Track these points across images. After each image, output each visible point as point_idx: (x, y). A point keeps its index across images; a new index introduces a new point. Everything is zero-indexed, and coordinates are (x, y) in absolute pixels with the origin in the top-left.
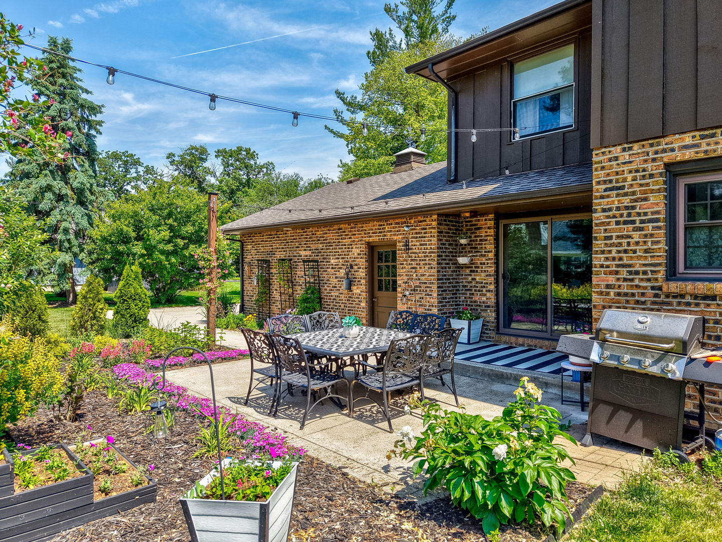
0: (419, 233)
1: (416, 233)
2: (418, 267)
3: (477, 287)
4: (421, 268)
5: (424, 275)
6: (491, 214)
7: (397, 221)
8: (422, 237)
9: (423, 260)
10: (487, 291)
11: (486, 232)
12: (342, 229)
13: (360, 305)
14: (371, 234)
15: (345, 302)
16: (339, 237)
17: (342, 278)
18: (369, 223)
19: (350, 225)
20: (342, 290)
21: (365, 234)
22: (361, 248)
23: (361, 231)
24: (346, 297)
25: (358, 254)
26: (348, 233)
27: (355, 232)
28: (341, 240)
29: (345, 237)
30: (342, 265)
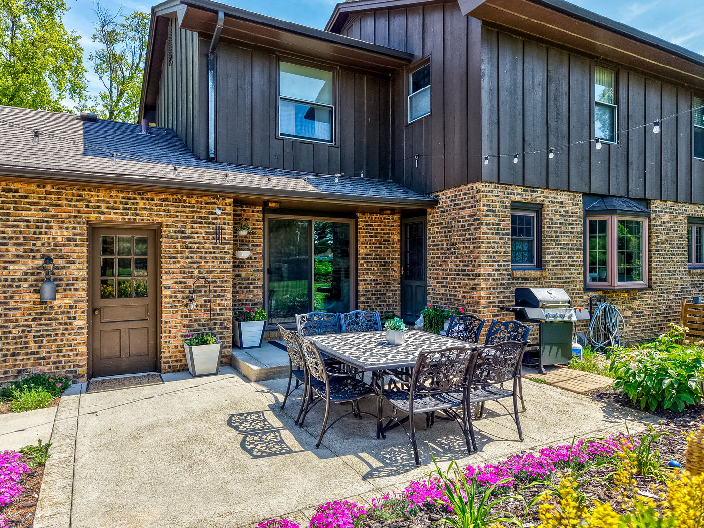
0: (205, 218)
1: (200, 217)
2: (203, 261)
3: (243, 284)
4: (207, 263)
5: (211, 272)
6: (260, 206)
7: (163, 196)
8: (210, 223)
9: (211, 253)
10: (254, 287)
11: (254, 224)
12: (16, 191)
13: (71, 324)
14: (103, 209)
15: (26, 323)
16: (7, 205)
17: (16, 280)
18: (99, 190)
19: (44, 187)
20: (16, 302)
21: (87, 207)
22: (74, 228)
23: (77, 201)
24: (30, 314)
25: (69, 239)
26: (39, 201)
27: (60, 202)
28: (14, 211)
29: (28, 206)
30: (17, 256)
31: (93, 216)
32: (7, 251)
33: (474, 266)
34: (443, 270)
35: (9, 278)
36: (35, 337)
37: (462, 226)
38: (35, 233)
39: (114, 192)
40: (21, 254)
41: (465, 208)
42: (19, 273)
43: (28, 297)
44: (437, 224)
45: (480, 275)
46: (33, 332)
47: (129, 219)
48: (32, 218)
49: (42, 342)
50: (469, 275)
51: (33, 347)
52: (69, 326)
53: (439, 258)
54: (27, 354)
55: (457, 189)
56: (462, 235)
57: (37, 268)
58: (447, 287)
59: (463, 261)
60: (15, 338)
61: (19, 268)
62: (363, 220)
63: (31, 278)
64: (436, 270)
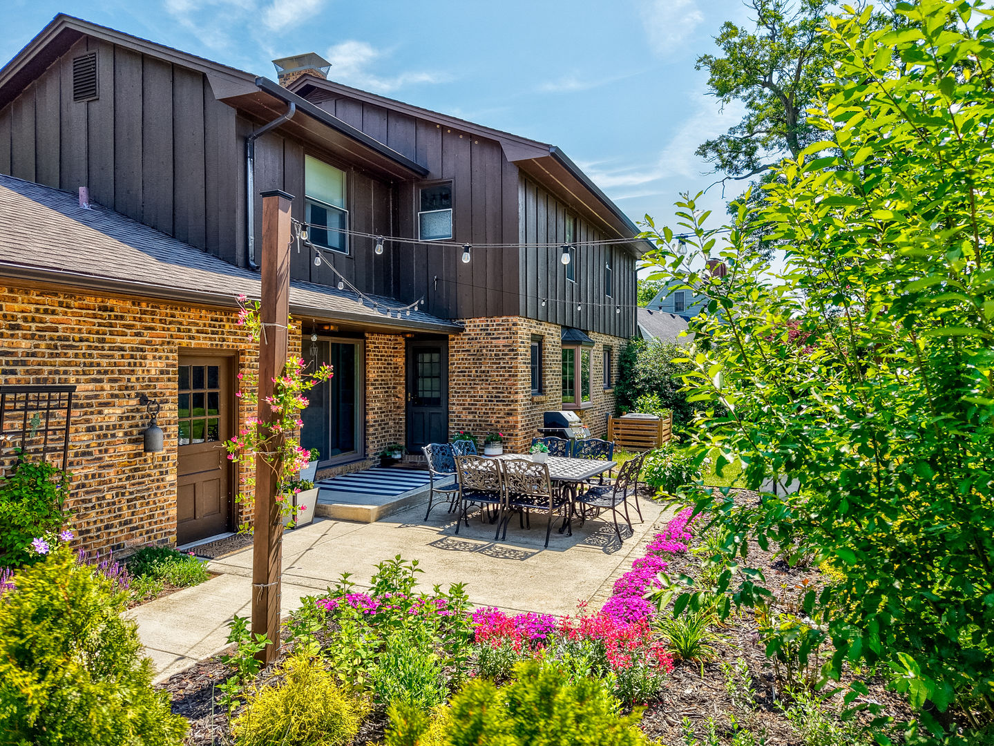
12: (112, 310)
13: (163, 480)
14: (194, 333)
15: (120, 483)
16: (103, 328)
17: (111, 427)
18: (189, 311)
19: (139, 305)
20: (111, 457)
21: (179, 330)
22: (167, 358)
23: (170, 323)
24: (124, 472)
25: (162, 372)
26: (134, 323)
27: (154, 324)
28: (110, 337)
29: (124, 330)
30: (112, 396)
31: (185, 342)
32: (102, 390)
33: (510, 393)
34: (471, 397)
35: (104, 424)
36: (128, 501)
37: (495, 355)
38: (129, 364)
39: (204, 311)
40: (117, 392)
41: (499, 338)
42: (114, 419)
43: (122, 448)
44: (463, 351)
45: (516, 401)
46: (127, 494)
47: (217, 345)
48: (128, 346)
49: (135, 508)
50: (504, 401)
51: (126, 513)
52: (161, 484)
53: (466, 384)
54: (120, 524)
55: (489, 320)
56: (495, 363)
57: (132, 411)
58: (476, 413)
59: (496, 388)
60: (108, 504)
61: (114, 411)
62: (374, 342)
63: (126, 423)
64: (462, 396)
